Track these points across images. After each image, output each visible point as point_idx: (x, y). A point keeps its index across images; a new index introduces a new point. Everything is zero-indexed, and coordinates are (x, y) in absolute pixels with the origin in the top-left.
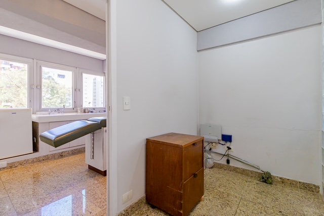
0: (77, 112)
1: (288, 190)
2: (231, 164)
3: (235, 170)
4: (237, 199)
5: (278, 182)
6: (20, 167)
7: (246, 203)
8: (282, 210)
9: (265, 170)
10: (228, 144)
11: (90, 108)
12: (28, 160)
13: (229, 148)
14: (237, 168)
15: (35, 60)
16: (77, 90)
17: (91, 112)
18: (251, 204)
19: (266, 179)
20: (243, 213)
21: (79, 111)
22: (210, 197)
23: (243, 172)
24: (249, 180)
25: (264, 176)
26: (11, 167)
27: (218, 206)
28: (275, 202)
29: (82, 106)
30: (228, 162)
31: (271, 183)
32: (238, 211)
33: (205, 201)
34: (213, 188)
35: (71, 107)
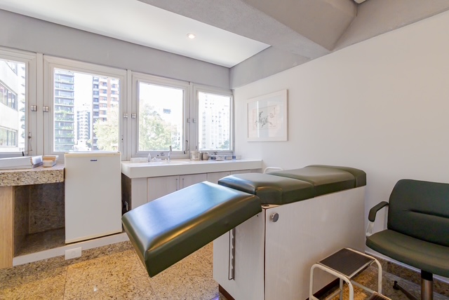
0: (189, 158)
6: (101, 259)
11: (210, 152)
12: (114, 246)
15: (129, 72)
16: (191, 120)
17: (212, 158)
21: (193, 157)
26: (88, 258)
29: (197, 148)
35: (181, 150)
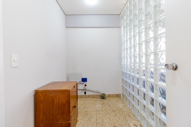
1: (111, 99)
2: (87, 94)
3: (89, 96)
4: (94, 112)
5: (107, 97)
7: (99, 112)
8: (113, 110)
9: (102, 93)
10: (85, 83)
13: (86, 85)
14: (90, 95)
18: (101, 112)
19: (103, 97)
20: (100, 118)
22: (82, 117)
23: (93, 97)
24: (96, 100)
25: (102, 96)
27: (87, 121)
28: (109, 107)
30: (85, 93)
31: (105, 99)
32: (98, 118)
33: (80, 121)
34: (81, 111)
